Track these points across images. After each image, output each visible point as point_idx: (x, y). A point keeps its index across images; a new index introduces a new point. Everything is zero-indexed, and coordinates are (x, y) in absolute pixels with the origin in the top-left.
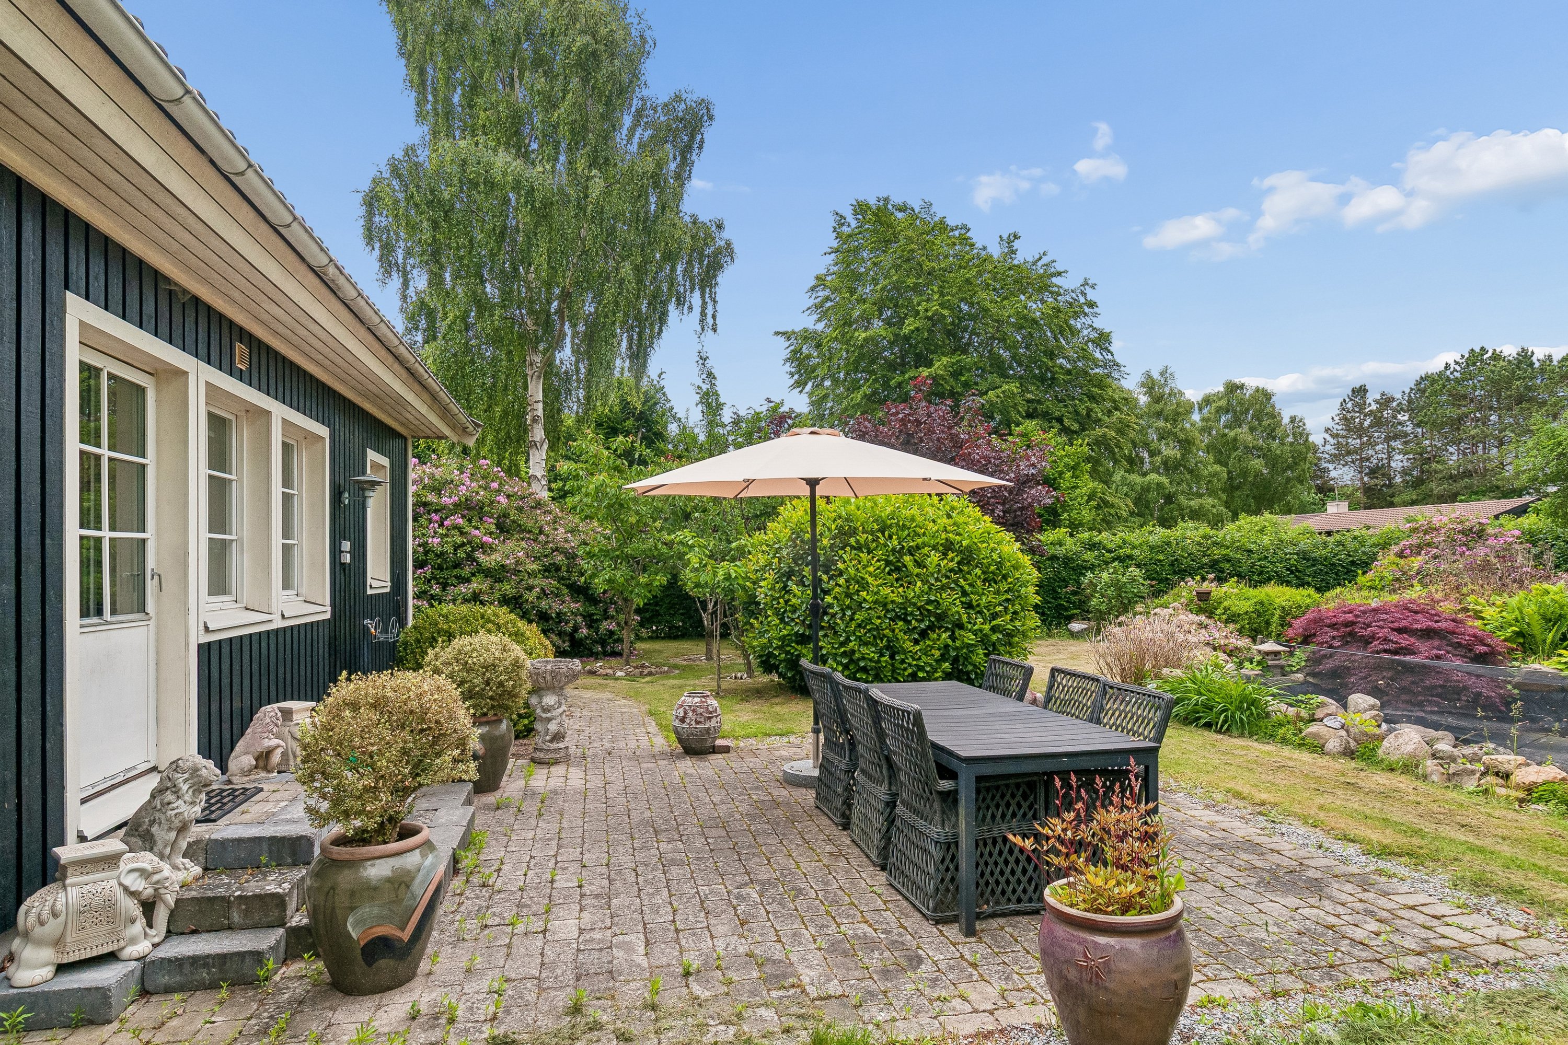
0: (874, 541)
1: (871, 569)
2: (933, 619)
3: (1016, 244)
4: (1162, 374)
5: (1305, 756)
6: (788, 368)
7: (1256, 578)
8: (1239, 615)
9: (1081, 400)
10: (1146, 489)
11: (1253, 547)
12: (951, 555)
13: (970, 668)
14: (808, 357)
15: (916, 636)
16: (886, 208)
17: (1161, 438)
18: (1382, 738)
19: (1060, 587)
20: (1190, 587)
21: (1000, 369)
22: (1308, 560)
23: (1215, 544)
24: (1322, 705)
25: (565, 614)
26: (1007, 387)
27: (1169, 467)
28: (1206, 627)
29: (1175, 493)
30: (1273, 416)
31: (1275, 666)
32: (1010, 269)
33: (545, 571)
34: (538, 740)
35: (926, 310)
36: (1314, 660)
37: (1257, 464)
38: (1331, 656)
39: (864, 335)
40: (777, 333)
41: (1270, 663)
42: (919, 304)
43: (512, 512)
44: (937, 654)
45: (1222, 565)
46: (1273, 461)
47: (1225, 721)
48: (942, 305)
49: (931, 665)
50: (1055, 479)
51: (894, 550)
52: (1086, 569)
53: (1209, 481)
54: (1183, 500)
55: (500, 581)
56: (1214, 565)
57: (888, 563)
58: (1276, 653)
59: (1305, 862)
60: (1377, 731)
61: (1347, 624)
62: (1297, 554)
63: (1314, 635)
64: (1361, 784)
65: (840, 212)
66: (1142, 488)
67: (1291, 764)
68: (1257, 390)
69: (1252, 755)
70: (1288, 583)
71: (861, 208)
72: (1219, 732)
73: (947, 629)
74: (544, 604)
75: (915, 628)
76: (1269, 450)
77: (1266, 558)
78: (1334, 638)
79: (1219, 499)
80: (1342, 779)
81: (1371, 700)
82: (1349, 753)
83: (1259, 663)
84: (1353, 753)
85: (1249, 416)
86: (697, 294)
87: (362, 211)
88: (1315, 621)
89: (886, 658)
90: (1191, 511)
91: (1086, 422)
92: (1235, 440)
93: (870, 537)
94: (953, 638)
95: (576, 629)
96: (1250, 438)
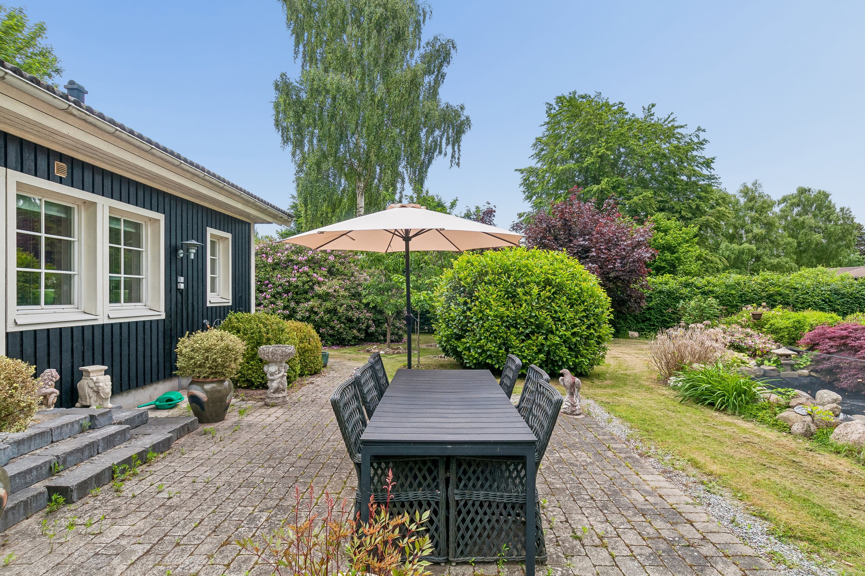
0: (499, 279)
1: (494, 296)
2: (533, 327)
3: (653, 110)
4: (754, 184)
5: (772, 434)
6: (522, 188)
7: (800, 306)
8: (781, 329)
9: (693, 200)
10: (741, 252)
11: (798, 286)
12: (548, 288)
13: (557, 358)
14: (533, 183)
15: (523, 338)
16: (575, 97)
17: (753, 222)
18: (836, 425)
19: (665, 309)
20: (748, 310)
21: (644, 184)
22: (838, 295)
23: (772, 284)
24: (796, 396)
25: (362, 319)
26: (645, 194)
27: (758, 239)
28: (751, 336)
29: (761, 255)
30: (828, 207)
31: (787, 364)
32: (649, 126)
33: (353, 296)
34: (268, 392)
35: (598, 152)
36: (817, 361)
37: (818, 237)
38: (829, 359)
39: (561, 168)
40: (516, 170)
41: (782, 362)
42: (593, 149)
43: (337, 265)
44: (535, 349)
45: (775, 297)
46: (828, 235)
47: (723, 403)
48: (607, 149)
49: (531, 356)
50: (676, 247)
51: (512, 284)
52: (682, 298)
53: (785, 248)
54: (766, 259)
55: (325, 301)
56: (769, 297)
57: (507, 292)
58: (788, 356)
59: (710, 537)
60: (833, 420)
61: (842, 338)
62: (831, 291)
63: (818, 344)
64: (805, 463)
65: (549, 102)
66: (739, 252)
67: (757, 440)
68: (819, 192)
69: (730, 430)
70: (822, 309)
71: (560, 99)
72: (717, 410)
73: (543, 334)
74: (350, 314)
75: (522, 332)
76: (826, 228)
77: (808, 293)
78: (832, 346)
79: (792, 258)
80: (791, 457)
81: (835, 395)
82: (808, 435)
83: (775, 362)
84: (812, 434)
85: (813, 208)
86: (450, 147)
87: (274, 112)
88: (820, 335)
89: (503, 351)
90: (772, 266)
91: (697, 212)
92: (803, 222)
93: (497, 277)
94: (546, 339)
95: (368, 327)
96: (813, 221)
